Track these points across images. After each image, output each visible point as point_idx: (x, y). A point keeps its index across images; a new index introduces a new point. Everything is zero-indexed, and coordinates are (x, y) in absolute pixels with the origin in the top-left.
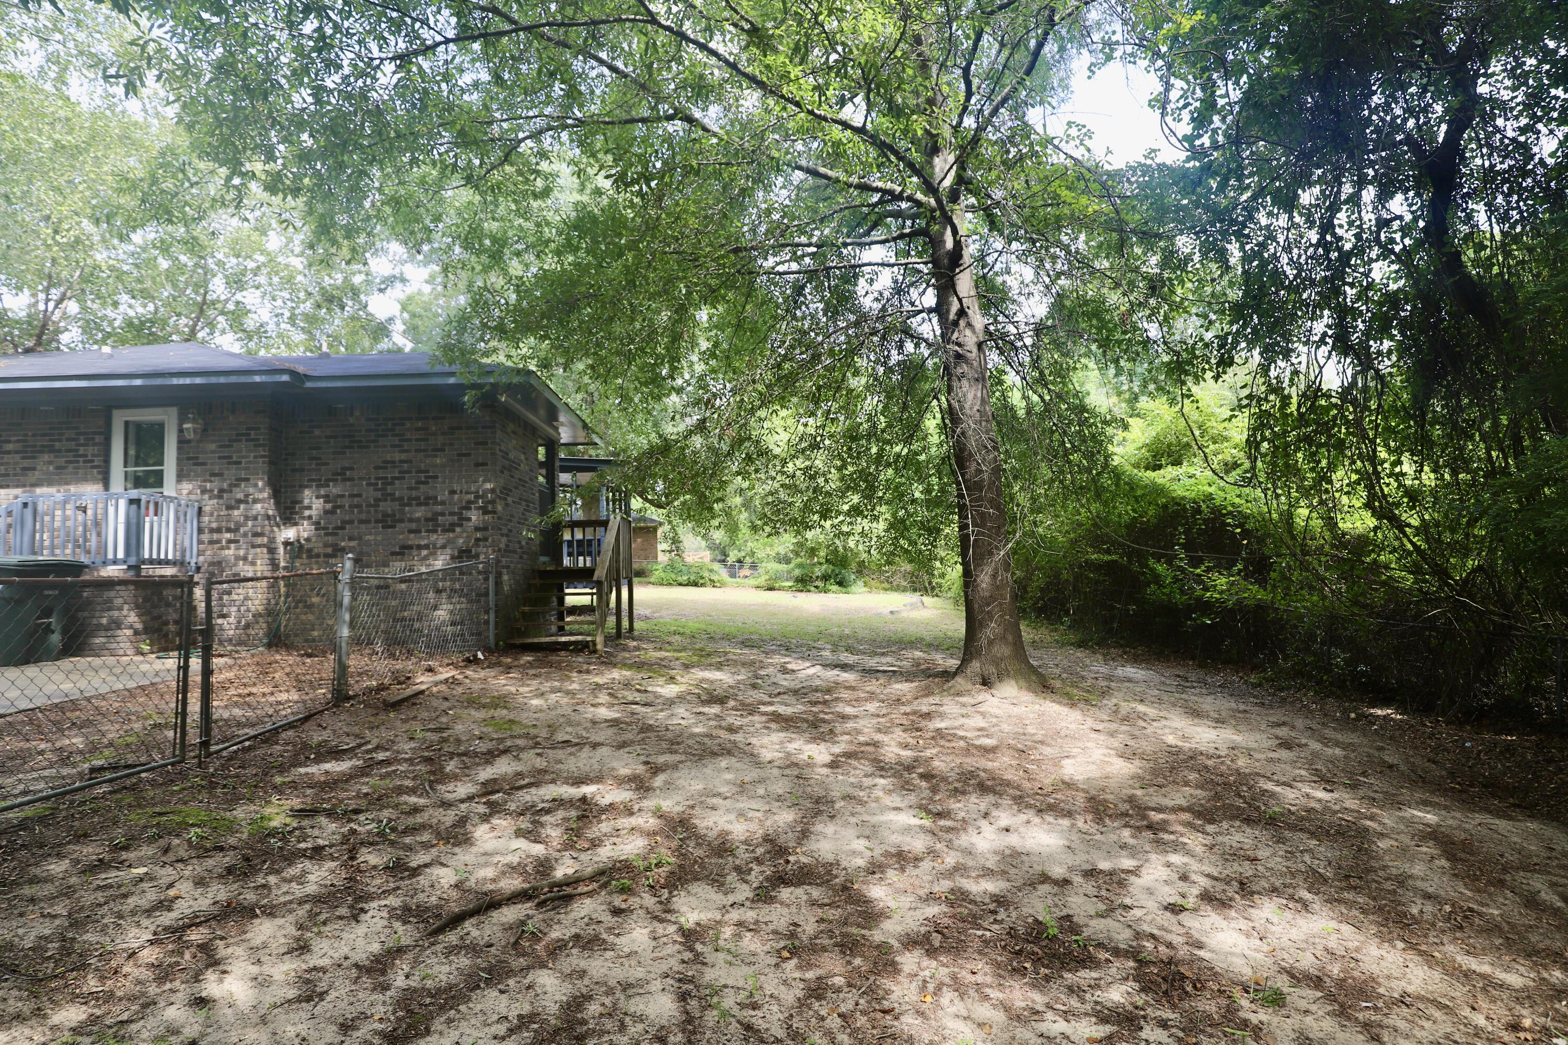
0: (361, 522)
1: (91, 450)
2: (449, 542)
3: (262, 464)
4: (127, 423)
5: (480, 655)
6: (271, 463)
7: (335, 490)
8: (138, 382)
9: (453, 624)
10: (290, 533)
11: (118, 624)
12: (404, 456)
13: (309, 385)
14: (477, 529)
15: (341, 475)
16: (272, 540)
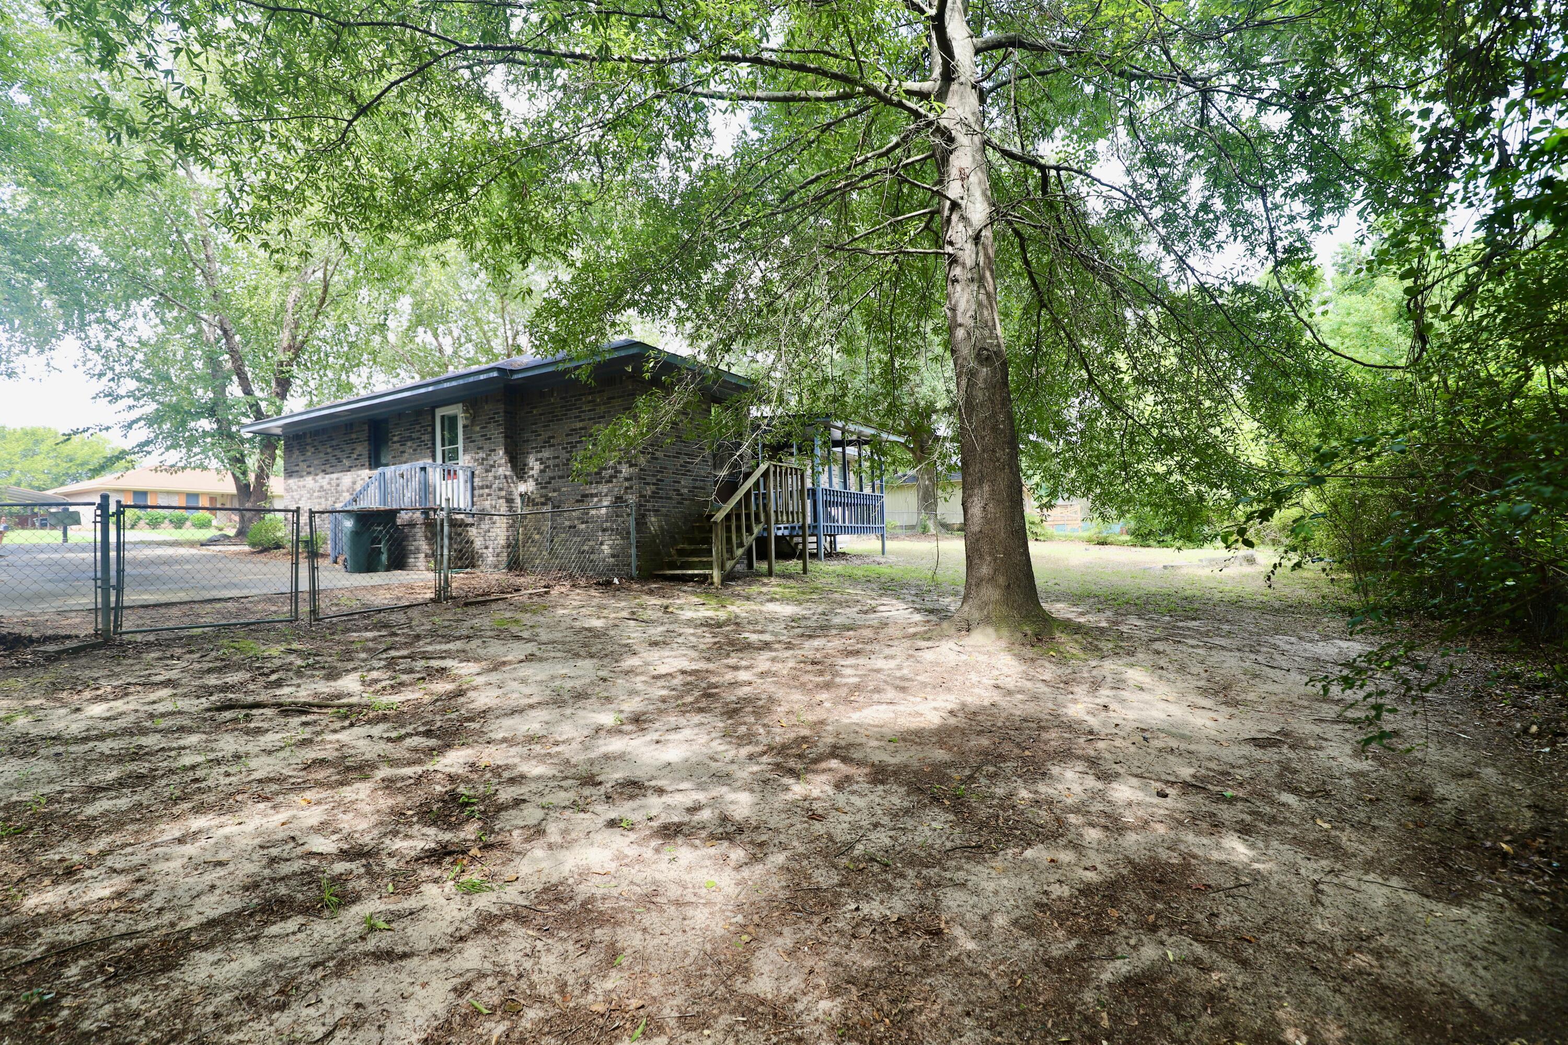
0: (561, 477)
1: (426, 437)
2: (610, 491)
3: (501, 440)
4: (443, 417)
5: (616, 581)
6: (506, 437)
7: (546, 454)
8: (431, 389)
9: (613, 556)
10: (522, 488)
11: (418, 550)
12: (581, 425)
13: (515, 377)
14: (626, 479)
15: (548, 443)
16: (511, 493)
